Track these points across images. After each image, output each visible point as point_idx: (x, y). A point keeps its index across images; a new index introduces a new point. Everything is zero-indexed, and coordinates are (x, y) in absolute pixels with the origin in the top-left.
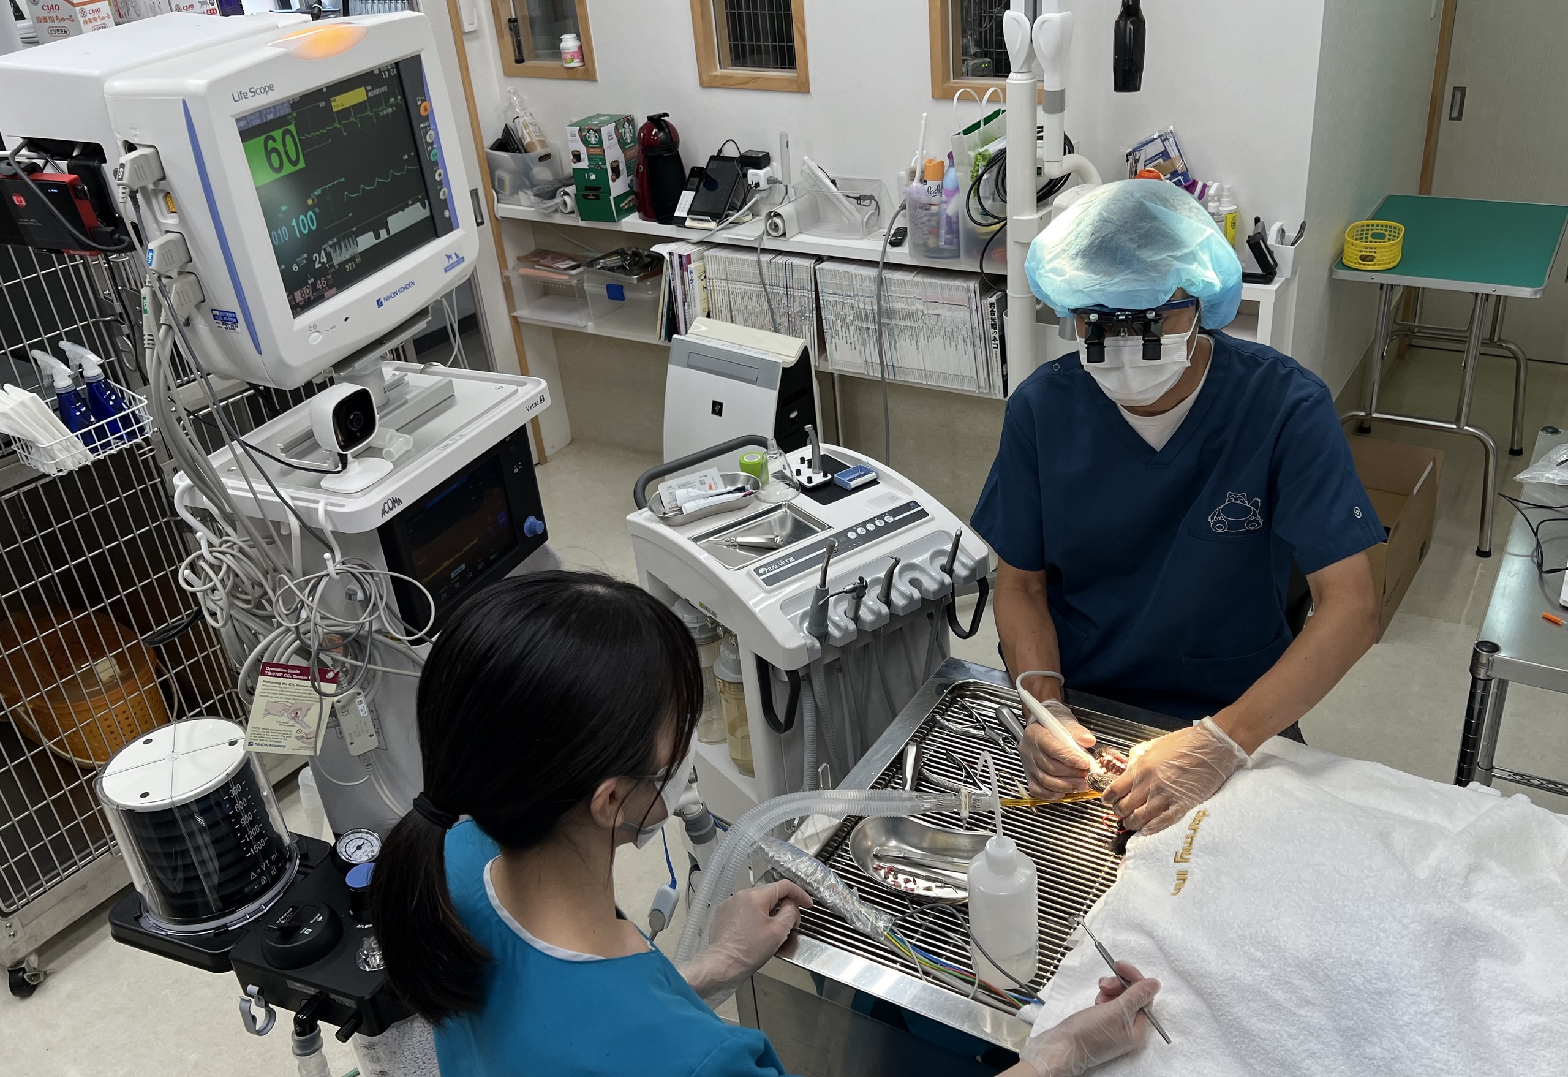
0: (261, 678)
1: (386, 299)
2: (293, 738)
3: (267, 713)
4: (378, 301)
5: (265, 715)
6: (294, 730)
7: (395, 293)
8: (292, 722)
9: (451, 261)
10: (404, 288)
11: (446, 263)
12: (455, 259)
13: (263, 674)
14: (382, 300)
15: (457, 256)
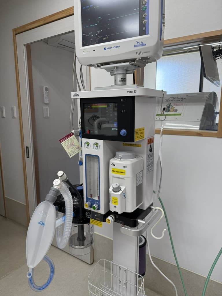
0: (62, 143)
1: (108, 48)
2: (76, 149)
3: (68, 148)
4: (105, 48)
5: (68, 149)
6: (75, 148)
7: (111, 48)
8: (73, 147)
9: (138, 44)
10: (115, 47)
11: (136, 44)
12: (141, 43)
13: (61, 142)
14: (106, 48)
15: (142, 43)
